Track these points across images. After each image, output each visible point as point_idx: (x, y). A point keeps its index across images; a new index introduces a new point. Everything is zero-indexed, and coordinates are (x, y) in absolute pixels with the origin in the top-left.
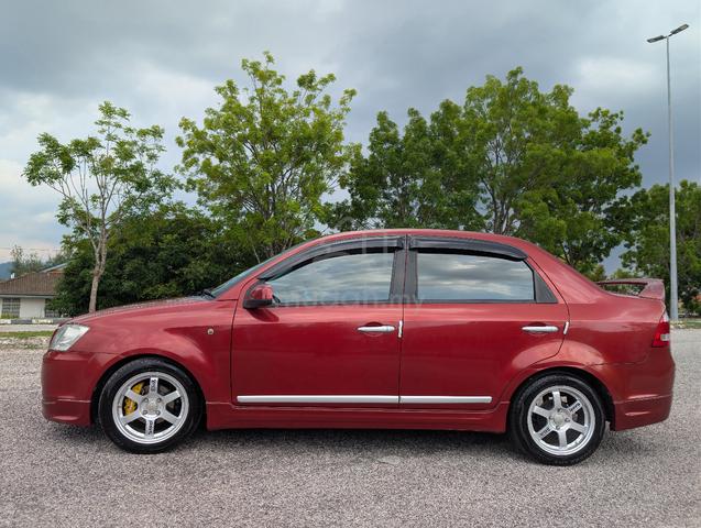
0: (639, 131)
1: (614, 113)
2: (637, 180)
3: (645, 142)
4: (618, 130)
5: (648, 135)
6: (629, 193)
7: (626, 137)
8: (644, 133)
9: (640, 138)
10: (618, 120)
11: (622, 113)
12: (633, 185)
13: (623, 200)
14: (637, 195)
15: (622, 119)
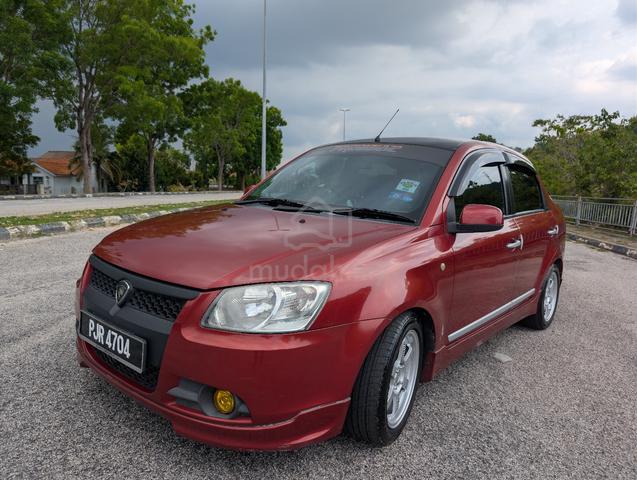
0: (208, 28)
1: (188, 4)
2: (206, 71)
3: (212, 39)
4: (191, 22)
5: (215, 33)
6: (197, 82)
7: (197, 29)
8: (212, 31)
9: (209, 35)
10: (190, 12)
11: (194, 6)
12: (202, 75)
13: (193, 88)
14: (203, 85)
15: (194, 12)
